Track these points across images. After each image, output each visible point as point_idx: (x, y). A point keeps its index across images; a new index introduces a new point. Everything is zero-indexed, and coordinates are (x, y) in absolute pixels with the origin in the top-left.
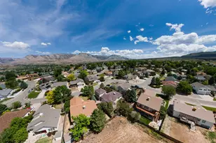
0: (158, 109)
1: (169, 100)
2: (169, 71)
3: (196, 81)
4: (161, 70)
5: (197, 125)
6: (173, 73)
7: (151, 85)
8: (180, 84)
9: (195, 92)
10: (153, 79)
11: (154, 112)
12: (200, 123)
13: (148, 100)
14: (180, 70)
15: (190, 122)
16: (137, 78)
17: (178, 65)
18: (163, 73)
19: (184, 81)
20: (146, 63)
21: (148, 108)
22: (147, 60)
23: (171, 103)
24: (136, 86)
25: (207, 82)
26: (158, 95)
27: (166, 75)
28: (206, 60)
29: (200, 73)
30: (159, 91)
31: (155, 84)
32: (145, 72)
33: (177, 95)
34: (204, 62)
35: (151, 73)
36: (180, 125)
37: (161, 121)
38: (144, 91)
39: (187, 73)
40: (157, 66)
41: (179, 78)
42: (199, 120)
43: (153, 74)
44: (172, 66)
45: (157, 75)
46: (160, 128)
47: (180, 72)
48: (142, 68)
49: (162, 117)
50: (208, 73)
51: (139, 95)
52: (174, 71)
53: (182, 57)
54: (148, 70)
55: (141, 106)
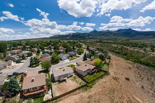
0: (44, 83)
1: (49, 72)
2: (43, 49)
3: (60, 53)
4: (36, 49)
5: (68, 78)
6: (46, 50)
7: (31, 66)
8: (52, 58)
9: (61, 60)
10: (31, 59)
11: (42, 87)
12: (69, 76)
13: (33, 81)
14: (50, 47)
15: (65, 78)
16: (13, 64)
17: (48, 44)
18: (38, 52)
19: (54, 54)
20: (20, 45)
21: (36, 88)
22: (20, 41)
23: (51, 73)
24: (14, 74)
25: (65, 52)
26: (40, 72)
27: (41, 53)
28: (62, 39)
29: (61, 48)
30: (40, 68)
31: (34, 63)
32: (21, 55)
33: (52, 66)
34: (61, 41)
35: (28, 54)
36: (61, 84)
37: (50, 90)
38: (25, 75)
39: (55, 49)
40: (32, 47)
41: (51, 53)
42: (68, 74)
43: (29, 55)
44: (44, 45)
45: (34, 55)
46: (52, 95)
47: (50, 48)
48: (16, 51)
49: (50, 87)
50: (64, 47)
51: (22, 81)
52: (46, 49)
53: (50, 38)
54: (23, 52)
55: (28, 91)
